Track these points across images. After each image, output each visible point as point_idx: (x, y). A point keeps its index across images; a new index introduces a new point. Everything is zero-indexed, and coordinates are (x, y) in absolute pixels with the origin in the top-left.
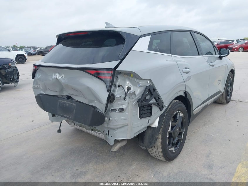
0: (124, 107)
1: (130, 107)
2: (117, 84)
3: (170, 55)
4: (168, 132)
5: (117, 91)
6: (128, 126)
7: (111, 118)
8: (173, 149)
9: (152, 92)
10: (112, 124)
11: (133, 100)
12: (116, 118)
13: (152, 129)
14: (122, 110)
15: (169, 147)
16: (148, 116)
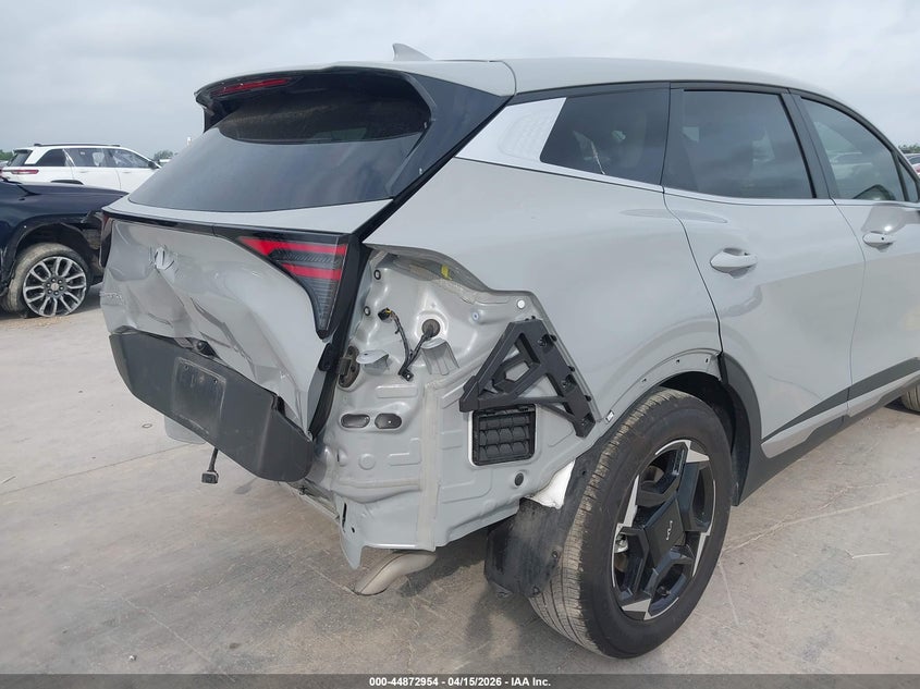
0: (401, 408)
1: (429, 411)
2: (376, 305)
3: (660, 188)
4: (618, 530)
5: (375, 338)
6: (419, 493)
7: (345, 452)
8: (642, 606)
9: (538, 351)
10: (349, 479)
11: (445, 380)
12: (366, 455)
13: (542, 514)
14: (394, 421)
15: (624, 595)
16: (517, 459)
